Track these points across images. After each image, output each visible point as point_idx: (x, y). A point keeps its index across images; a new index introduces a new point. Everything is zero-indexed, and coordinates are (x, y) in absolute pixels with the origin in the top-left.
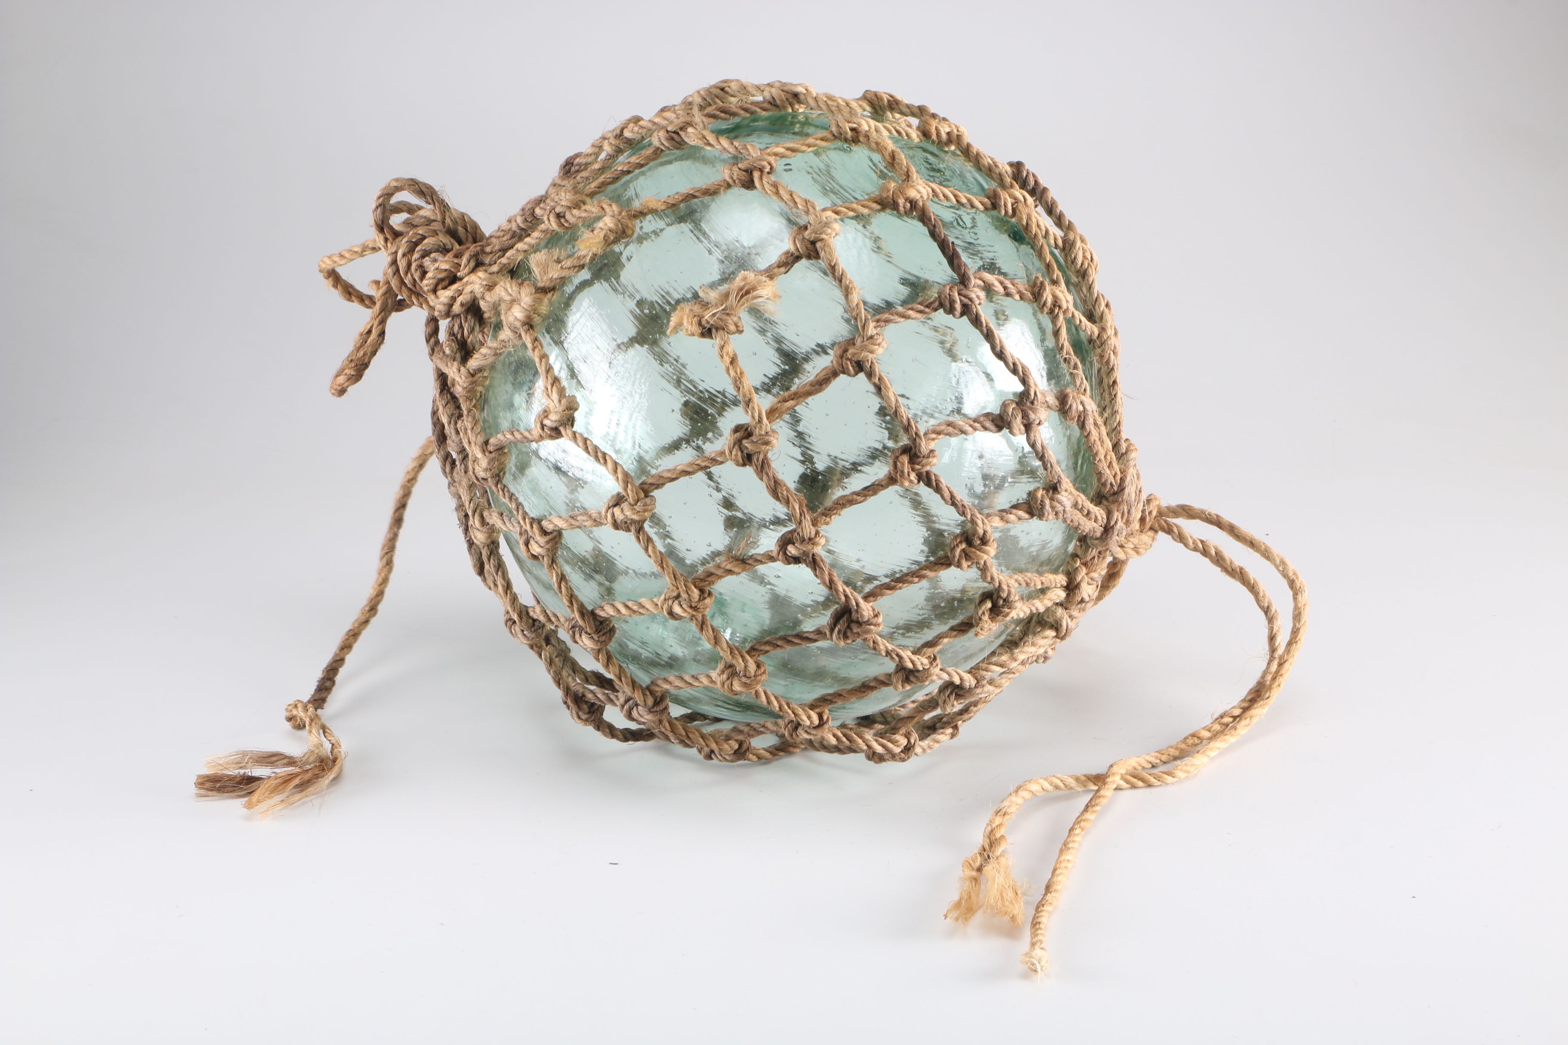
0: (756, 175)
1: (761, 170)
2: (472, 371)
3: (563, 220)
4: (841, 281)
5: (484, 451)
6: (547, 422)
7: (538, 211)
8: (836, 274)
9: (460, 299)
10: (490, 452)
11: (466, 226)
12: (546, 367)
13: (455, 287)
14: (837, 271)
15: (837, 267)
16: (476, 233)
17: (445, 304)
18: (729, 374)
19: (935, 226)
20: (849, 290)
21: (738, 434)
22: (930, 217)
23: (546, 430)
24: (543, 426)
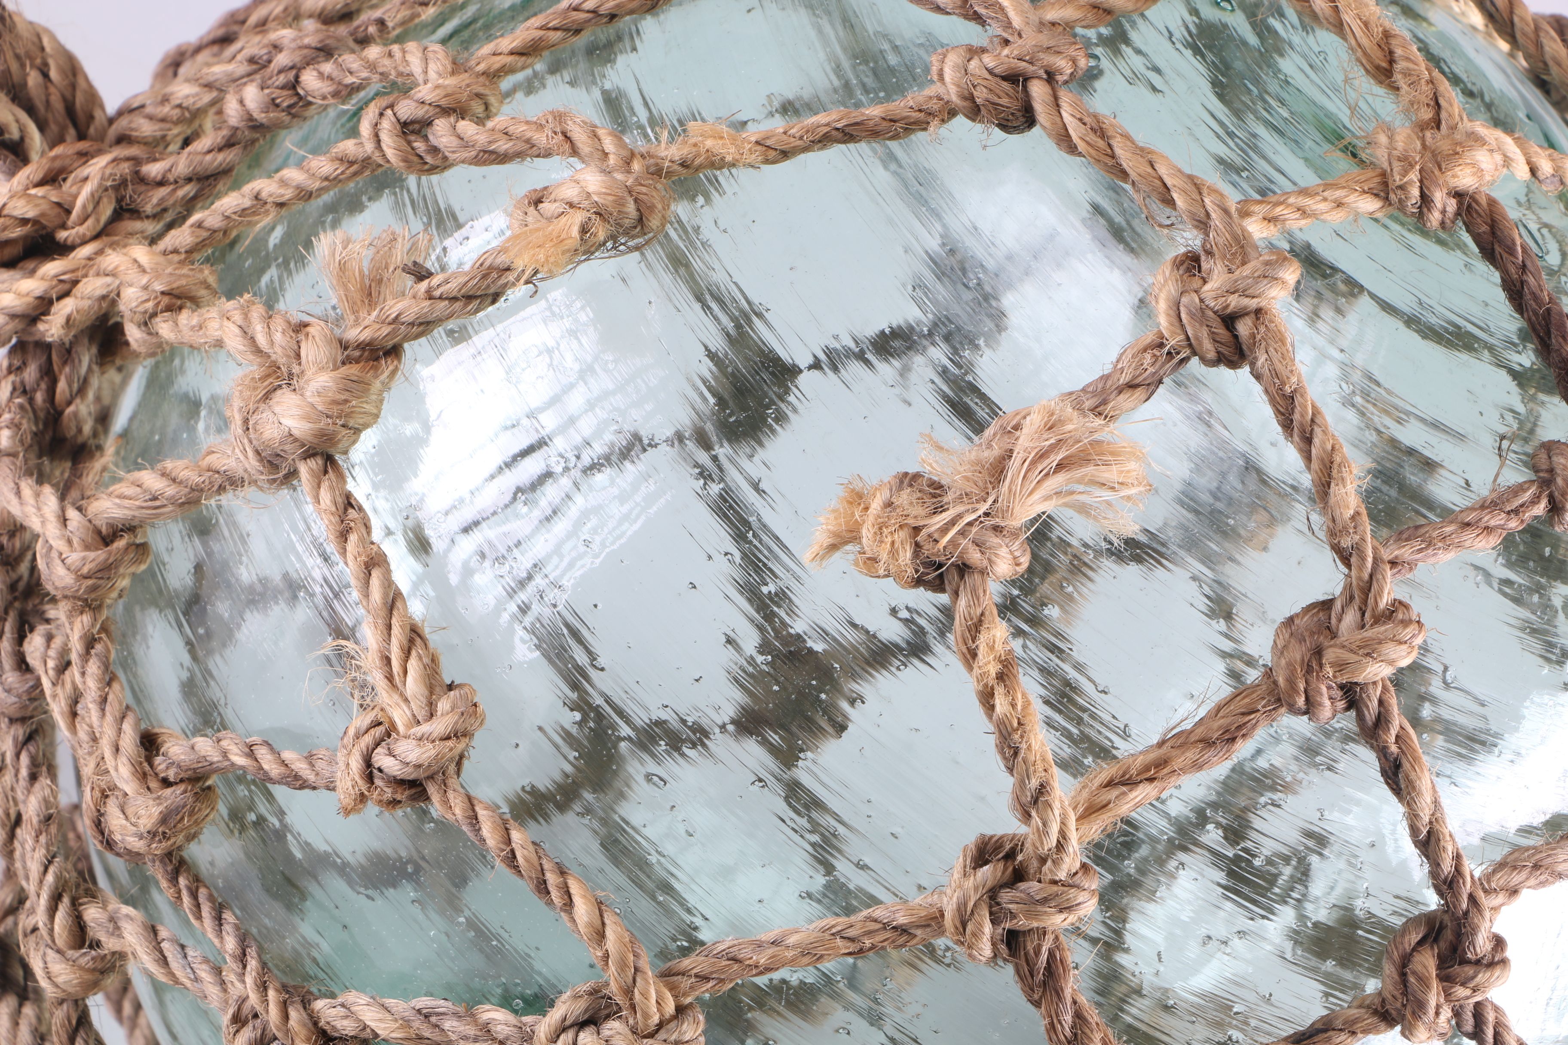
0: (1038, 90)
1: (1050, 77)
2: (104, 530)
3: (420, 146)
4: (1307, 440)
5: (143, 777)
6: (381, 759)
7: (310, 80)
8: (1296, 417)
9: (66, 308)
10: (166, 783)
11: (46, 64)
12: (385, 595)
13: (52, 268)
14: (1298, 409)
15: (1298, 400)
16: (73, 86)
17: (13, 316)
18: (990, 708)
19: (1524, 266)
20: (1334, 473)
21: (986, 870)
22: (1514, 244)
23: (378, 782)
24: (369, 771)
